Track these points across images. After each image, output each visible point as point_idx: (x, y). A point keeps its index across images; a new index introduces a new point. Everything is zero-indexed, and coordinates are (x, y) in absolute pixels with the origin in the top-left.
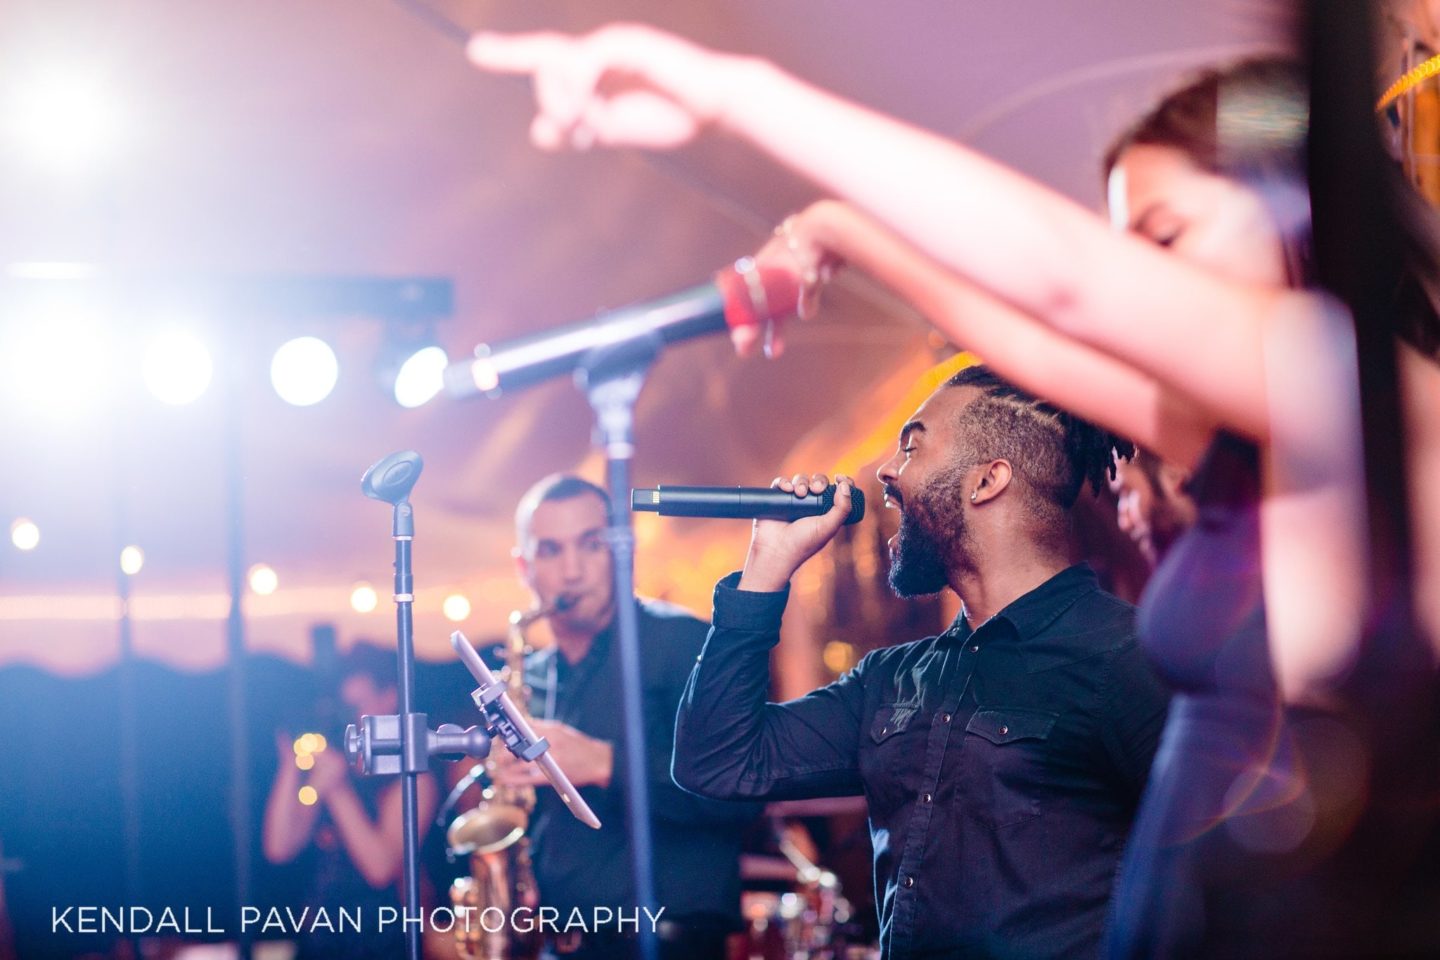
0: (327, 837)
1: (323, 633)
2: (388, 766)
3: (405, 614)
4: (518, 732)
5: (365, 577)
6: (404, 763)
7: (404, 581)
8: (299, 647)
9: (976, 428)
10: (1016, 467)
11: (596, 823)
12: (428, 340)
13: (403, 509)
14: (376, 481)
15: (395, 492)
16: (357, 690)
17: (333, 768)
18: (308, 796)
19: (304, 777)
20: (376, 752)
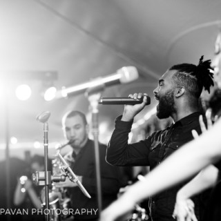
0: (28, 200)
1: (27, 153)
2: (42, 183)
3: (46, 149)
4: (72, 176)
5: (37, 140)
6: (46, 183)
7: (46, 141)
8: (22, 156)
9: (176, 79)
10: (186, 88)
11: (89, 197)
12: (52, 85)
13: (46, 125)
14: (40, 118)
15: (44, 120)
16: (35, 166)
17: (29, 184)
18: (23, 190)
19: (23, 186)
20: (39, 180)
